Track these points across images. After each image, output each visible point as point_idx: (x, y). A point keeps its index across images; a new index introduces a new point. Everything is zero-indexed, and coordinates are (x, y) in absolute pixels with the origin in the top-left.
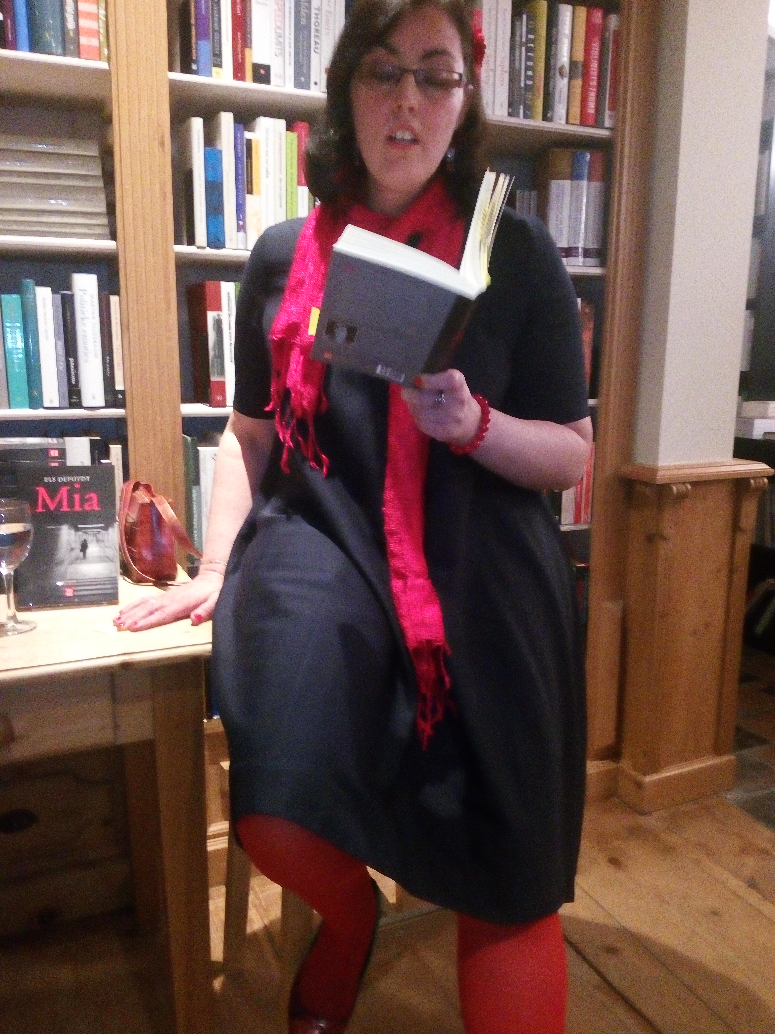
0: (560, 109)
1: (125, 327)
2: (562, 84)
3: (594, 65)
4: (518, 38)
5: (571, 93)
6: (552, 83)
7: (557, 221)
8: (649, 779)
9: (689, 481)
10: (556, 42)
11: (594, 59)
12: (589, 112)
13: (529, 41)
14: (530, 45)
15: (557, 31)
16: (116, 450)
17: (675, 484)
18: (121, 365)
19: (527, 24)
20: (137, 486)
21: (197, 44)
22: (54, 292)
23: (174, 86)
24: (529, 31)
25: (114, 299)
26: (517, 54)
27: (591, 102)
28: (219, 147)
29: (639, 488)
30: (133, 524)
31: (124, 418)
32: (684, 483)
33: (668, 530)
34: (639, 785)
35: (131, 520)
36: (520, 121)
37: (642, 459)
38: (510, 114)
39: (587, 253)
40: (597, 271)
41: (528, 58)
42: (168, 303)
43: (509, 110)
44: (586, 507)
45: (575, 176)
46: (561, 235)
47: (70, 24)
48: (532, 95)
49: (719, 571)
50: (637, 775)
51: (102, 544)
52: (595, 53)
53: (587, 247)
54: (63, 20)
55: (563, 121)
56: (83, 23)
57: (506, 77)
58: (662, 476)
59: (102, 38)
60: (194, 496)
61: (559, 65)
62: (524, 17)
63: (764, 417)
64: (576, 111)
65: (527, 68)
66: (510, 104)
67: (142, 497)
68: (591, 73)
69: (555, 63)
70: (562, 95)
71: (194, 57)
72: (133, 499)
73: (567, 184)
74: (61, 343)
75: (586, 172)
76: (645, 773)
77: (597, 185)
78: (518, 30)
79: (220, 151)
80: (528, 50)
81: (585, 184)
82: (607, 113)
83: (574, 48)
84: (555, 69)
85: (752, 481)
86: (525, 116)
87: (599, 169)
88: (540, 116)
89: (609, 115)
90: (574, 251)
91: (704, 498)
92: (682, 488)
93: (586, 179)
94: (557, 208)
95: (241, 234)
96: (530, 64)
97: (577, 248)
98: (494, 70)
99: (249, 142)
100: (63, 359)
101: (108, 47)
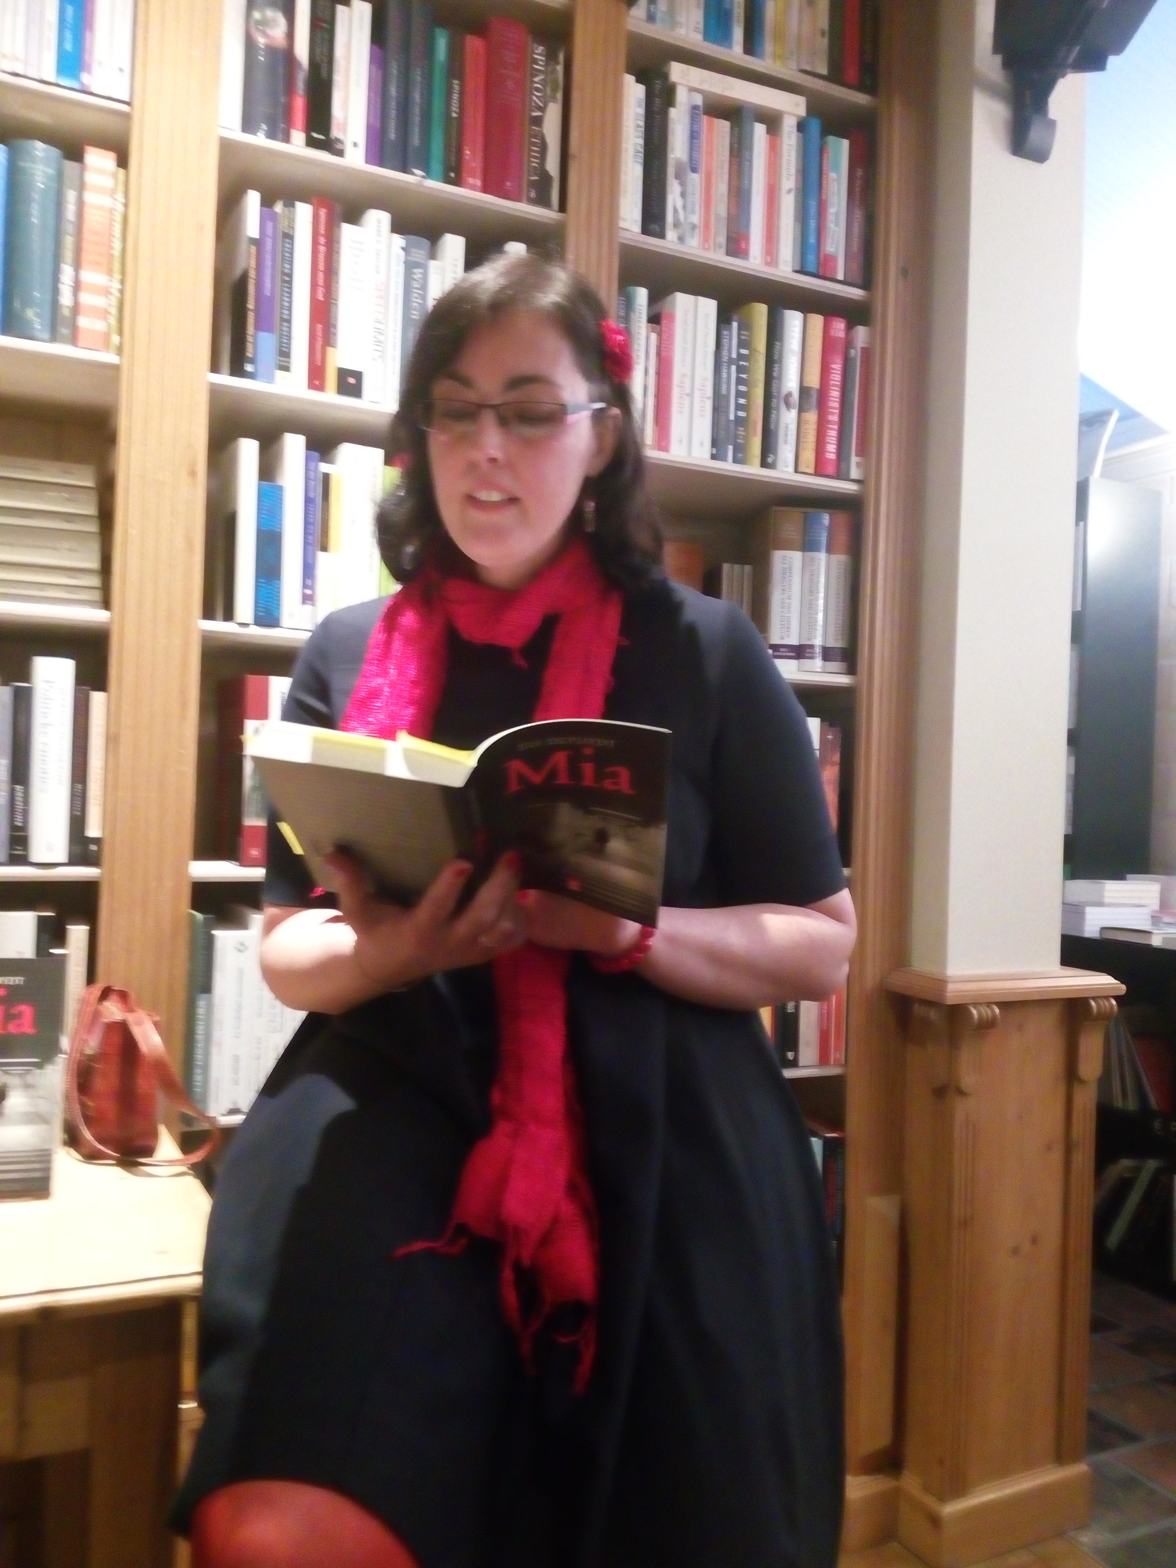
0: (786, 452)
1: (112, 740)
2: (788, 418)
3: (835, 394)
4: (725, 353)
5: (802, 430)
6: (773, 416)
7: (783, 607)
8: (951, 1509)
9: (996, 1000)
10: (780, 361)
11: (834, 385)
12: (827, 457)
13: (741, 357)
14: (741, 363)
15: (782, 346)
16: (78, 933)
17: (975, 1005)
18: (100, 798)
19: (739, 335)
20: (106, 993)
21: (255, 336)
23: (216, 393)
24: (742, 344)
25: (97, 698)
26: (724, 375)
27: (830, 443)
28: (280, 482)
29: (918, 1009)
30: (92, 1058)
31: (96, 882)
32: (989, 1004)
33: (968, 1079)
34: (935, 1521)
35: (89, 1051)
36: (728, 467)
37: (920, 963)
38: (713, 457)
39: (827, 654)
40: (844, 680)
41: (739, 381)
42: (184, 705)
43: (712, 451)
44: (838, 1038)
45: (808, 546)
46: (789, 628)
47: (66, 299)
48: (746, 430)
49: (1049, 1148)
50: (930, 1501)
51: (33, 1092)
52: (836, 377)
53: (827, 646)
54: (55, 291)
55: (791, 469)
56: (85, 298)
57: (709, 405)
58: (953, 993)
59: (113, 321)
60: (201, 1011)
61: (784, 391)
62: (735, 325)
63: (1100, 904)
64: (808, 455)
65: (739, 394)
66: (715, 443)
67: (113, 1011)
68: (831, 404)
69: (779, 389)
70: (789, 433)
71: (249, 354)
72: (96, 1015)
73: (796, 557)
75: (824, 539)
76: (942, 1499)
77: (841, 559)
78: (725, 341)
79: (281, 488)
80: (740, 370)
81: (822, 557)
82: (854, 459)
83: (806, 369)
84: (778, 398)
85: (1093, 1003)
86: (736, 461)
87: (842, 537)
88: (757, 460)
89: (857, 463)
90: (809, 650)
91: (1020, 1028)
92: (986, 1012)
93: (824, 549)
94: (783, 590)
95: (308, 608)
96: (743, 388)
97: (812, 647)
98: (691, 395)
99: (326, 477)
100: (6, 787)
101: (121, 333)
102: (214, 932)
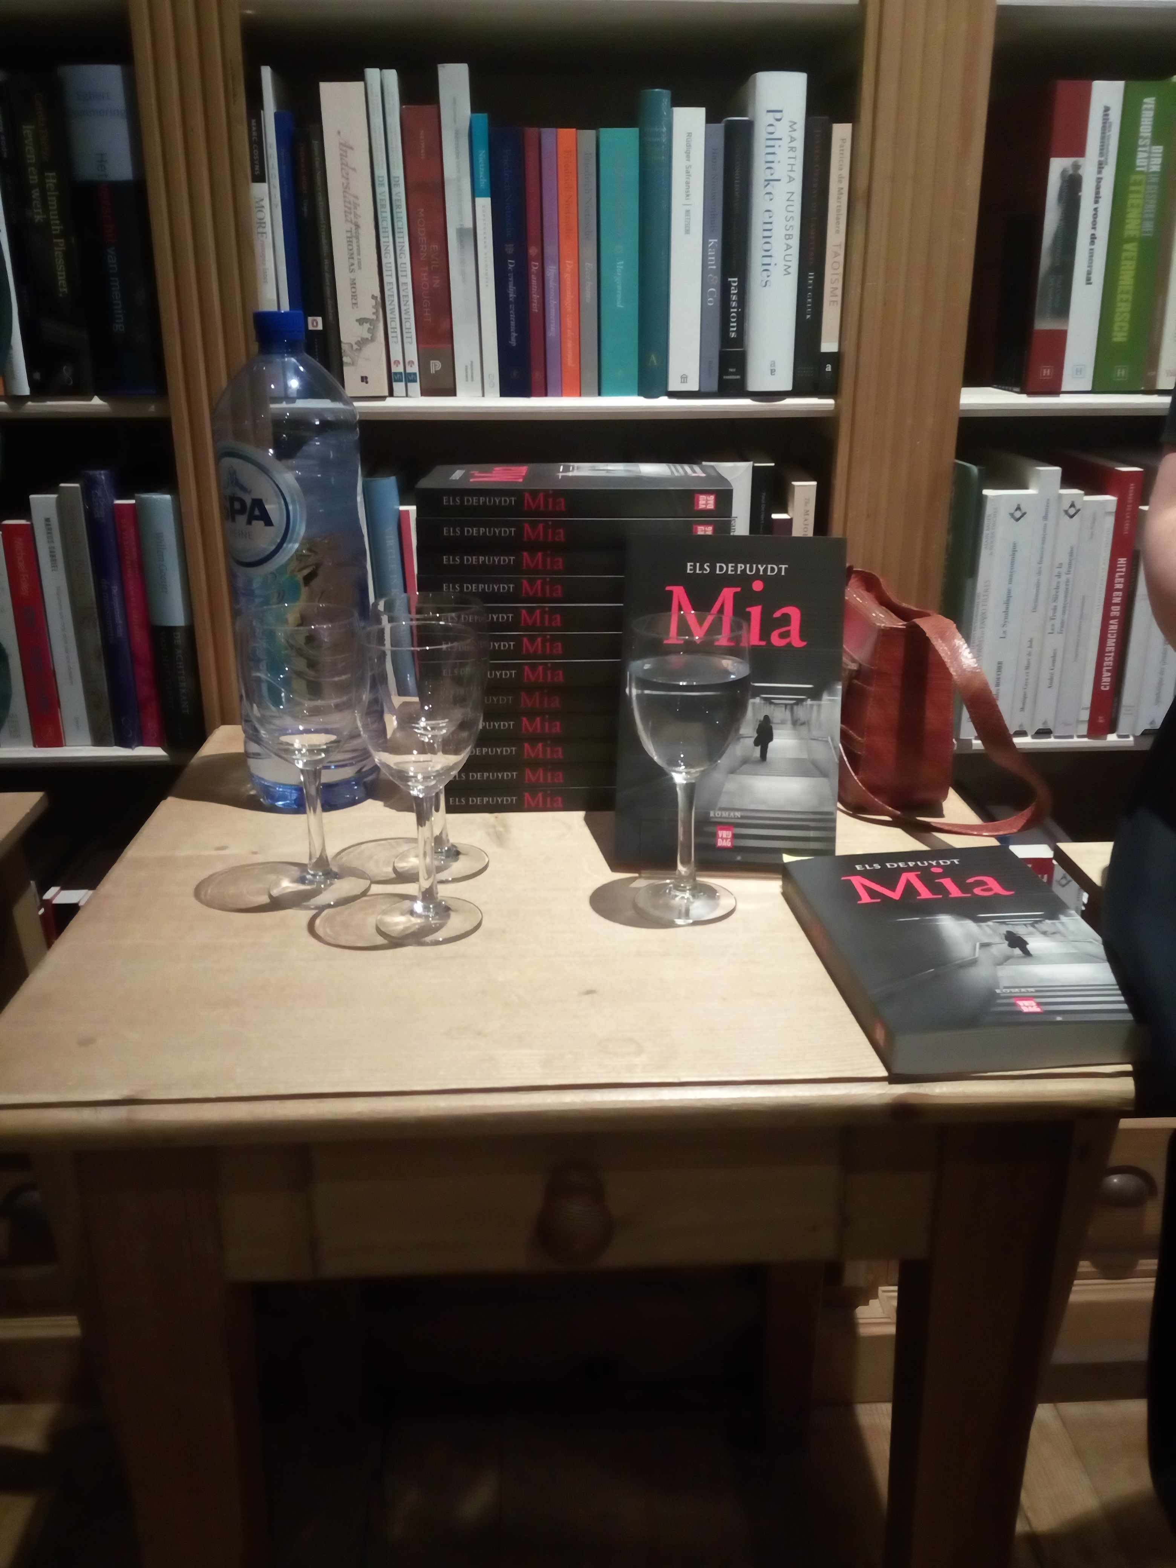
16: (803, 491)
18: (839, 292)
22: (710, 119)
25: (841, 132)
30: (856, 674)
31: (832, 418)
51: (803, 730)
74: (715, 242)
100: (716, 279)
102: (986, 492)
